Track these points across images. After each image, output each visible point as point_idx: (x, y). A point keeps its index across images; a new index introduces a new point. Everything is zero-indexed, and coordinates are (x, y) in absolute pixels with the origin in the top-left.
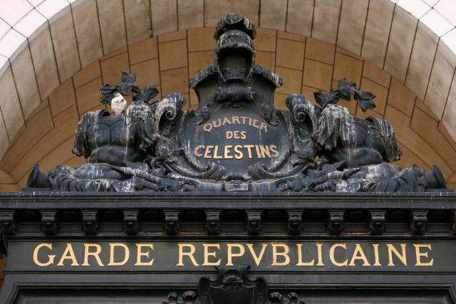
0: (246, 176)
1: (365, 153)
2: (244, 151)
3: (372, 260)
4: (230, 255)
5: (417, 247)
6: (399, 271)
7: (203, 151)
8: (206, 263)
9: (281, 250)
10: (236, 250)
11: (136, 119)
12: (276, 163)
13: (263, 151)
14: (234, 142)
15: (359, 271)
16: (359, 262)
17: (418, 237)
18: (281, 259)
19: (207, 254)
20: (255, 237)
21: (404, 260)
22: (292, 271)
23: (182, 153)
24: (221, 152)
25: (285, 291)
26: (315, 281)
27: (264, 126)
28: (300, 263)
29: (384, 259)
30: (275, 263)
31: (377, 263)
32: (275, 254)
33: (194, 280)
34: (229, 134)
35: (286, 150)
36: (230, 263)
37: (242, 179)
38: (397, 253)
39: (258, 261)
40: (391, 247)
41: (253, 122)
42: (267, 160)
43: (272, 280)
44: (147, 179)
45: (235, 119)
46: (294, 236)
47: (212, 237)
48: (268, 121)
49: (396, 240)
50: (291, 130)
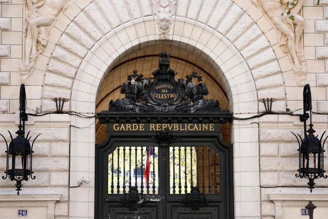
0: (167, 104)
1: (199, 96)
2: (167, 96)
3: (199, 129)
4: (163, 127)
5: (210, 125)
6: (206, 131)
7: (156, 95)
8: (157, 129)
9: (176, 126)
10: (165, 126)
11: (138, 88)
12: (175, 99)
13: (172, 96)
14: (164, 93)
15: (195, 131)
16: (196, 129)
17: (211, 122)
18: (176, 128)
19: (157, 127)
20: (170, 122)
21: (207, 128)
22: (179, 131)
23: (150, 96)
24: (161, 96)
25: (177, 137)
26: (185, 134)
27: (172, 87)
28: (181, 129)
29: (202, 128)
30: (175, 130)
31: (200, 130)
32: (175, 127)
33: (154, 134)
34: (163, 91)
35: (178, 95)
36: (163, 129)
37: (166, 106)
38: (205, 126)
39: (170, 129)
40: (204, 125)
41: (169, 87)
42: (173, 98)
43: (174, 134)
44: (142, 107)
45: (164, 86)
46: (179, 122)
47: (159, 122)
48: (173, 85)
49: (205, 123)
50: (179, 88)
